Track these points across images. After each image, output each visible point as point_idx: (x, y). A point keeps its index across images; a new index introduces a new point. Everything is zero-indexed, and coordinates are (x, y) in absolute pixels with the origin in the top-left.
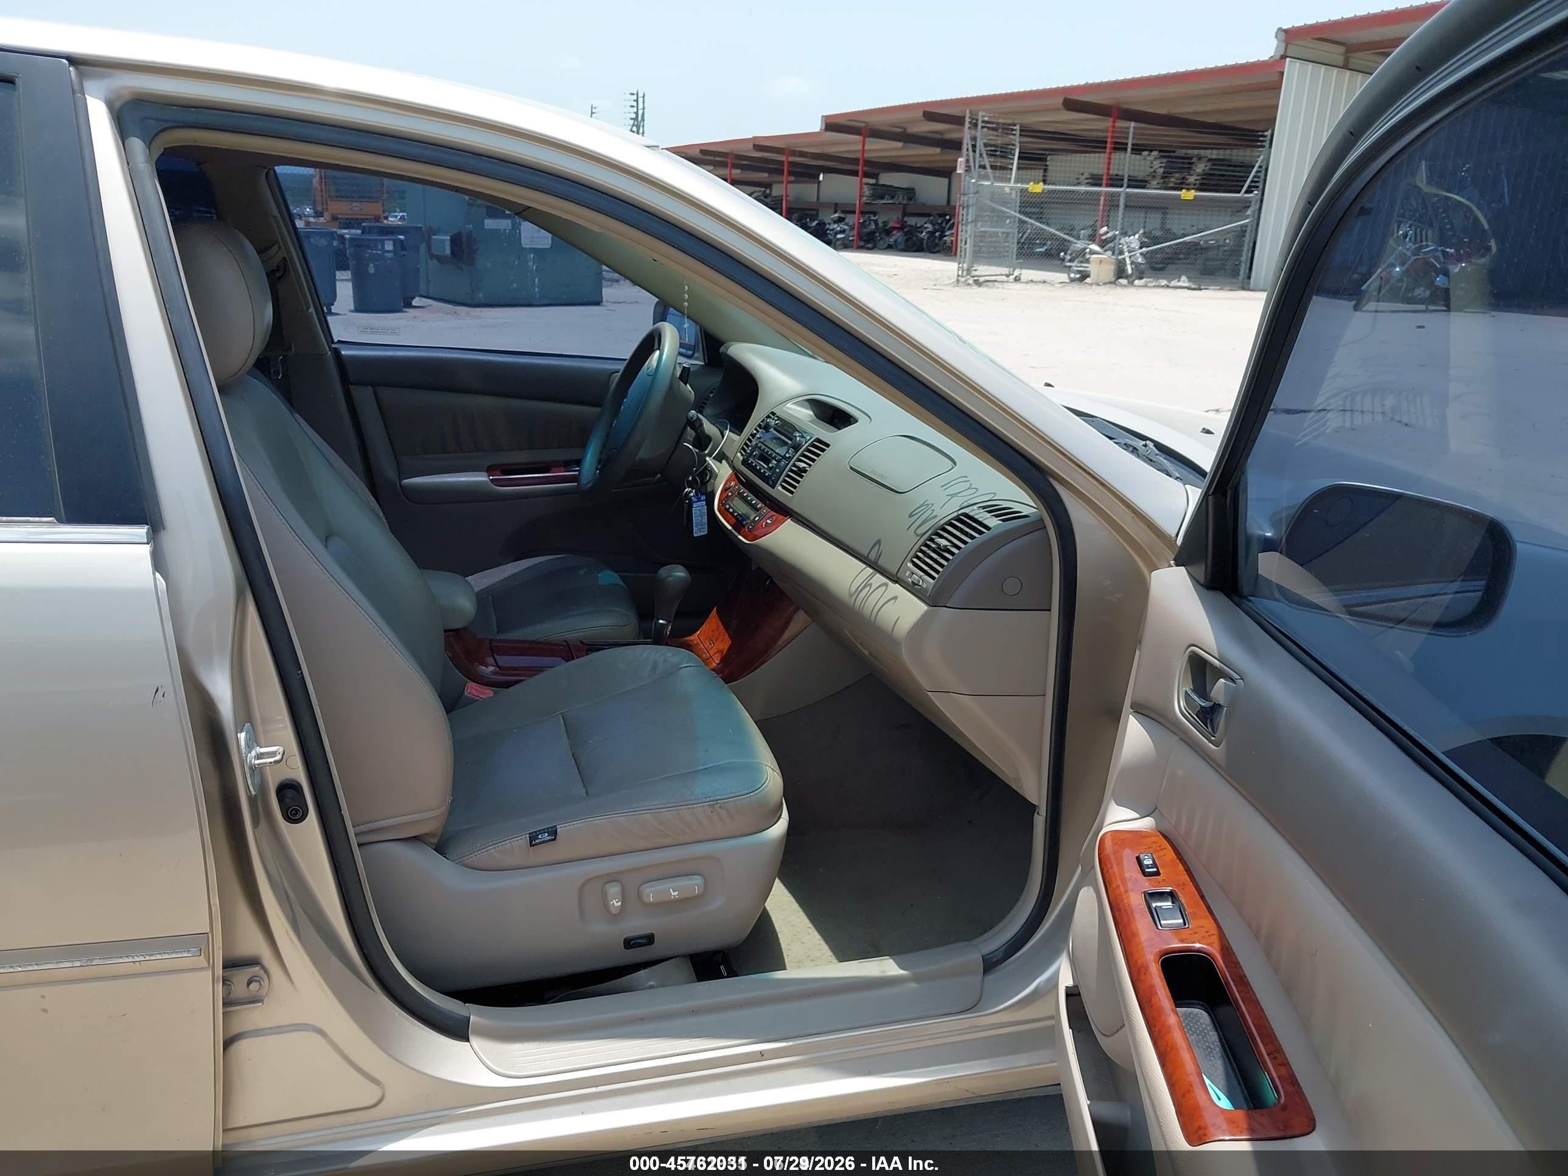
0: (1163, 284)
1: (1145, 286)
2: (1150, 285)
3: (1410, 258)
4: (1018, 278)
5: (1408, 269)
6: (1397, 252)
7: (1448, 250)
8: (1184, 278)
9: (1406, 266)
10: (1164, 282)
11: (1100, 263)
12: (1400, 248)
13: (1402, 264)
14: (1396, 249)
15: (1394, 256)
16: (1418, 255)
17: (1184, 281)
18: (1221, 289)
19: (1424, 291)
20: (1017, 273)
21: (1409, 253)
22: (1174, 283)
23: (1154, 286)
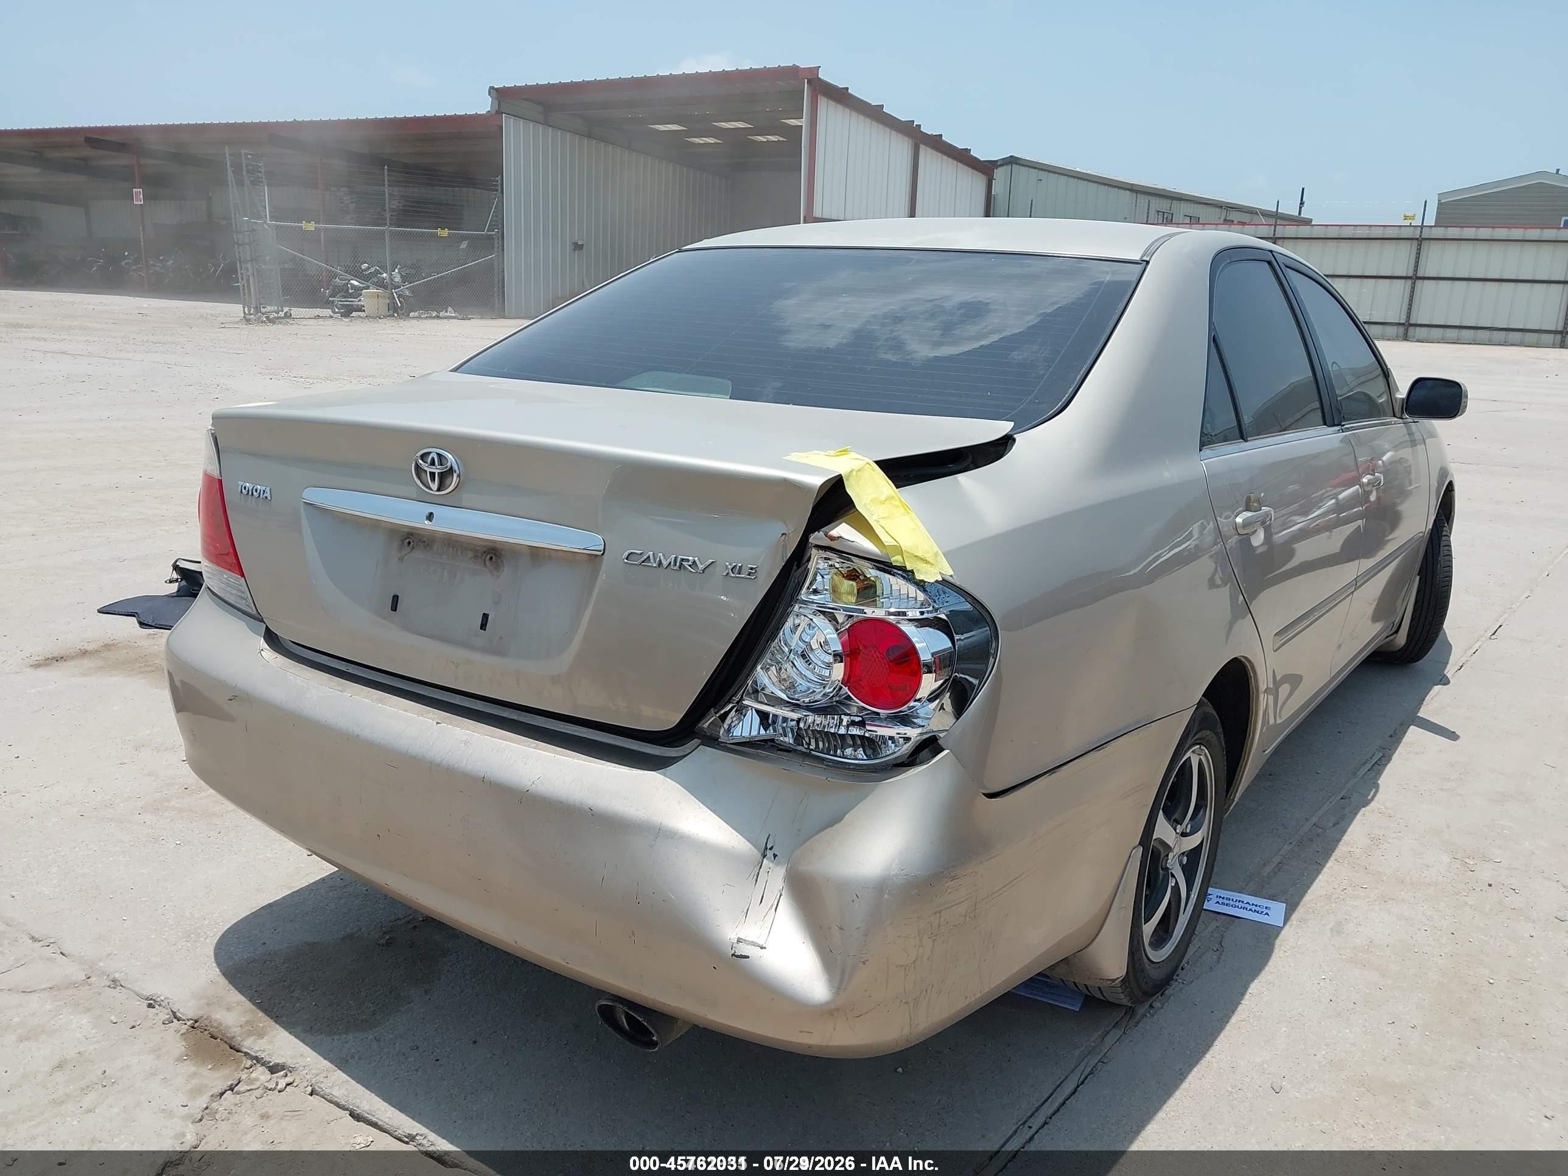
0: (434, 315)
1: (419, 318)
2: (423, 316)
4: (288, 314)
8: (450, 309)
10: (434, 314)
11: (370, 298)
17: (450, 312)
18: (481, 318)
20: (286, 309)
22: (442, 314)
23: (427, 317)
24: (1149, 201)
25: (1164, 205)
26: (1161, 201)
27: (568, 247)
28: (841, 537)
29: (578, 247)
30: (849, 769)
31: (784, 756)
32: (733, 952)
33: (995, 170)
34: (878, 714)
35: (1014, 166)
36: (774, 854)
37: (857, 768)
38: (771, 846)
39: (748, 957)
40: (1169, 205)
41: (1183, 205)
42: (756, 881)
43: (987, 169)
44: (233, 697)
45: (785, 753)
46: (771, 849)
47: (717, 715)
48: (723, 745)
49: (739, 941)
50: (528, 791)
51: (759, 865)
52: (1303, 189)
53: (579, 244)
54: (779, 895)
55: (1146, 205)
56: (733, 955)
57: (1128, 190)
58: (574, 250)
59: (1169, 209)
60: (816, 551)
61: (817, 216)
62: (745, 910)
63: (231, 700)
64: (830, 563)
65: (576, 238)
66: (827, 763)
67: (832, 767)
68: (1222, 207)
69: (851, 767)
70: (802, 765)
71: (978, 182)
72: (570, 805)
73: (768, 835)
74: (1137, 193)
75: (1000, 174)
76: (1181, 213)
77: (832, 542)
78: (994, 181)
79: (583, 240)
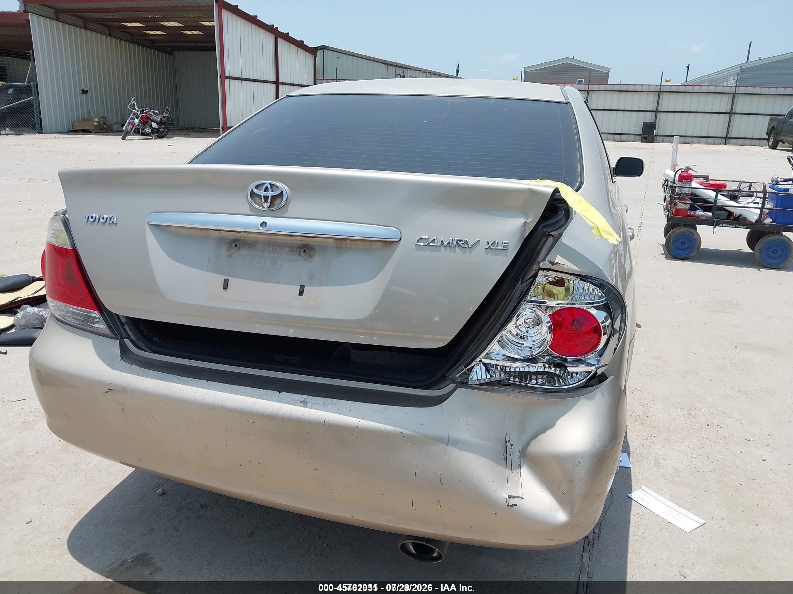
3: (139, 115)
5: (140, 120)
6: (133, 112)
7: (155, 111)
9: (139, 119)
12: (134, 110)
13: (137, 118)
14: (133, 111)
15: (132, 114)
16: (143, 113)
19: (149, 130)
21: (139, 113)
22: (2, 132)
24: (395, 69)
25: (401, 71)
26: (399, 69)
27: (79, 92)
28: (558, 263)
29: (84, 92)
30: (552, 392)
31: (508, 388)
32: (507, 504)
33: (317, 52)
34: (566, 359)
35: (325, 50)
36: (511, 444)
37: (556, 391)
38: (508, 440)
39: (516, 505)
40: (402, 71)
41: (409, 71)
42: (506, 461)
43: (313, 51)
44: (109, 390)
45: (508, 387)
46: (509, 441)
47: (466, 369)
48: (470, 386)
49: (509, 497)
50: (357, 427)
51: (506, 452)
52: (458, 64)
53: (85, 90)
54: (519, 467)
55: (394, 71)
56: (508, 505)
57: (383, 63)
58: (83, 93)
59: (402, 73)
60: (542, 272)
61: (227, 75)
62: (506, 479)
63: (107, 392)
64: (547, 278)
65: (83, 87)
66: (537, 390)
67: (540, 392)
68: (427, 72)
69: (553, 390)
70: (520, 392)
71: (309, 58)
72: (388, 432)
73: (506, 434)
74: (387, 65)
75: (319, 54)
76: (408, 75)
77: (553, 266)
78: (317, 58)
79: (87, 88)
